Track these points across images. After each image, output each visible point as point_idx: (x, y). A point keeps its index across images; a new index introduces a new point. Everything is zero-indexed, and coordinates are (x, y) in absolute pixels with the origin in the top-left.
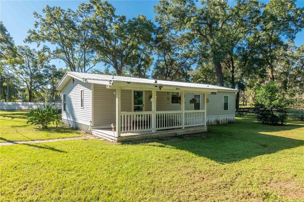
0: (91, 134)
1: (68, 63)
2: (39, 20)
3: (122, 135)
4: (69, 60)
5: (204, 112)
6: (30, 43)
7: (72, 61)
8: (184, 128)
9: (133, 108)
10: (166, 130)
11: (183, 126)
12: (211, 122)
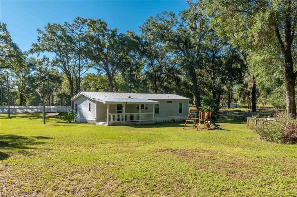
0: (95, 124)
1: (64, 70)
2: (41, 35)
3: (110, 123)
4: (65, 68)
5: (153, 114)
6: (32, 54)
7: (67, 68)
8: (140, 121)
9: (116, 112)
10: (130, 122)
11: (140, 120)
12: (168, 120)
